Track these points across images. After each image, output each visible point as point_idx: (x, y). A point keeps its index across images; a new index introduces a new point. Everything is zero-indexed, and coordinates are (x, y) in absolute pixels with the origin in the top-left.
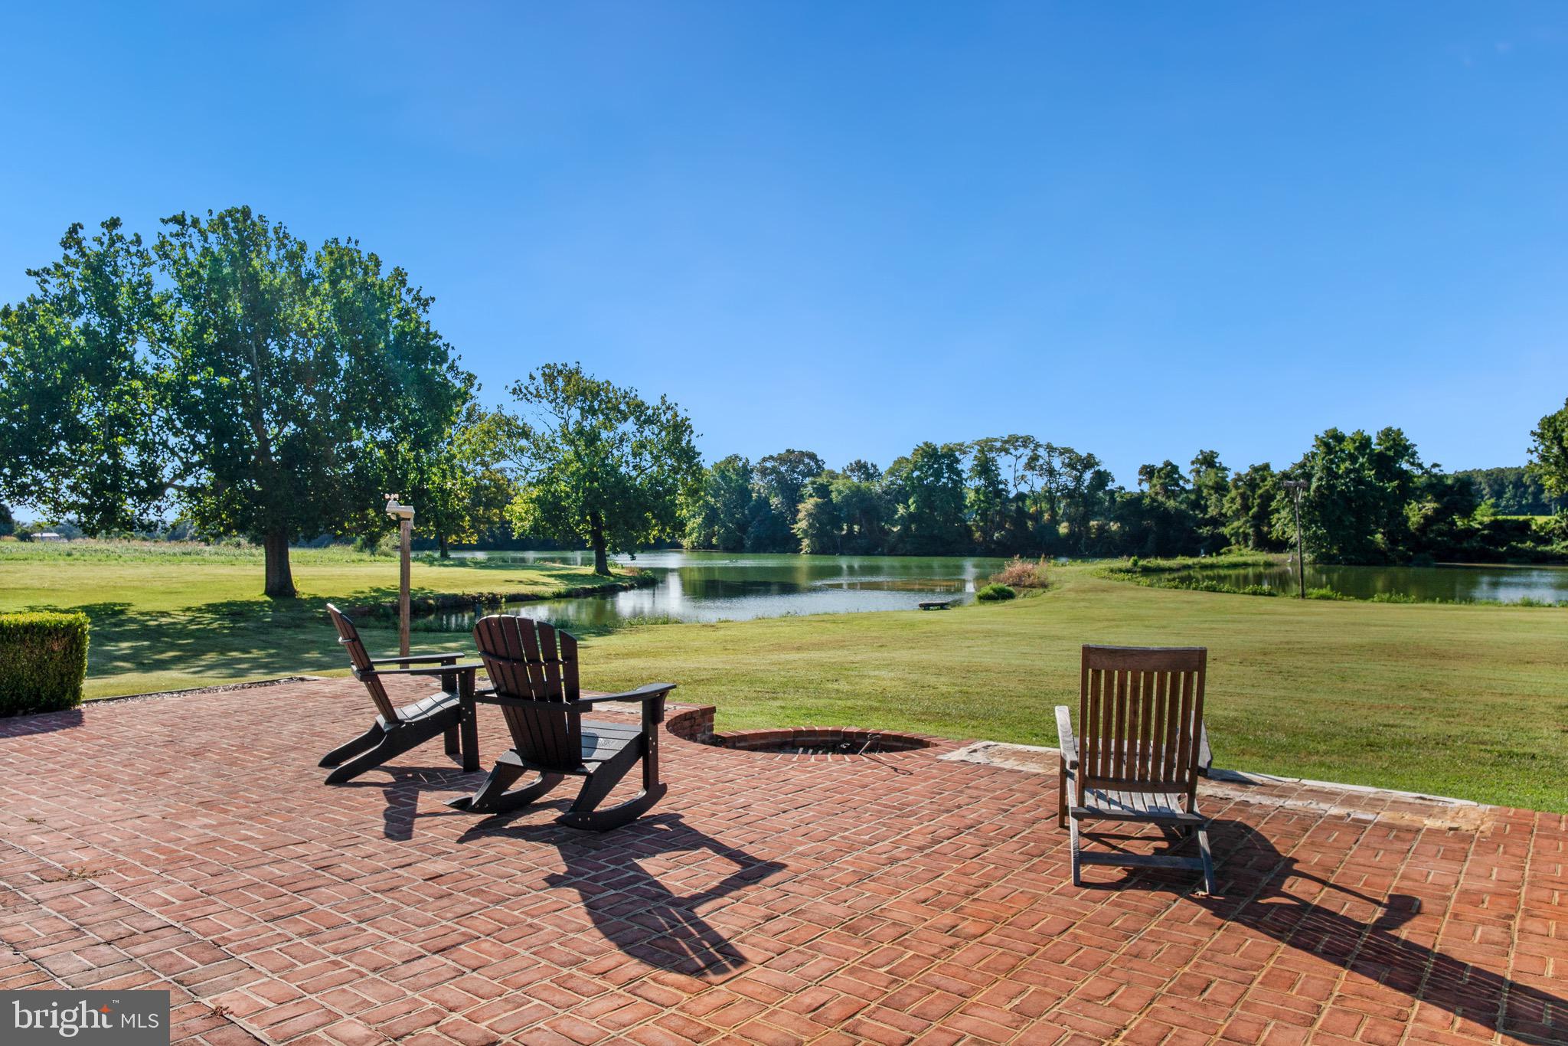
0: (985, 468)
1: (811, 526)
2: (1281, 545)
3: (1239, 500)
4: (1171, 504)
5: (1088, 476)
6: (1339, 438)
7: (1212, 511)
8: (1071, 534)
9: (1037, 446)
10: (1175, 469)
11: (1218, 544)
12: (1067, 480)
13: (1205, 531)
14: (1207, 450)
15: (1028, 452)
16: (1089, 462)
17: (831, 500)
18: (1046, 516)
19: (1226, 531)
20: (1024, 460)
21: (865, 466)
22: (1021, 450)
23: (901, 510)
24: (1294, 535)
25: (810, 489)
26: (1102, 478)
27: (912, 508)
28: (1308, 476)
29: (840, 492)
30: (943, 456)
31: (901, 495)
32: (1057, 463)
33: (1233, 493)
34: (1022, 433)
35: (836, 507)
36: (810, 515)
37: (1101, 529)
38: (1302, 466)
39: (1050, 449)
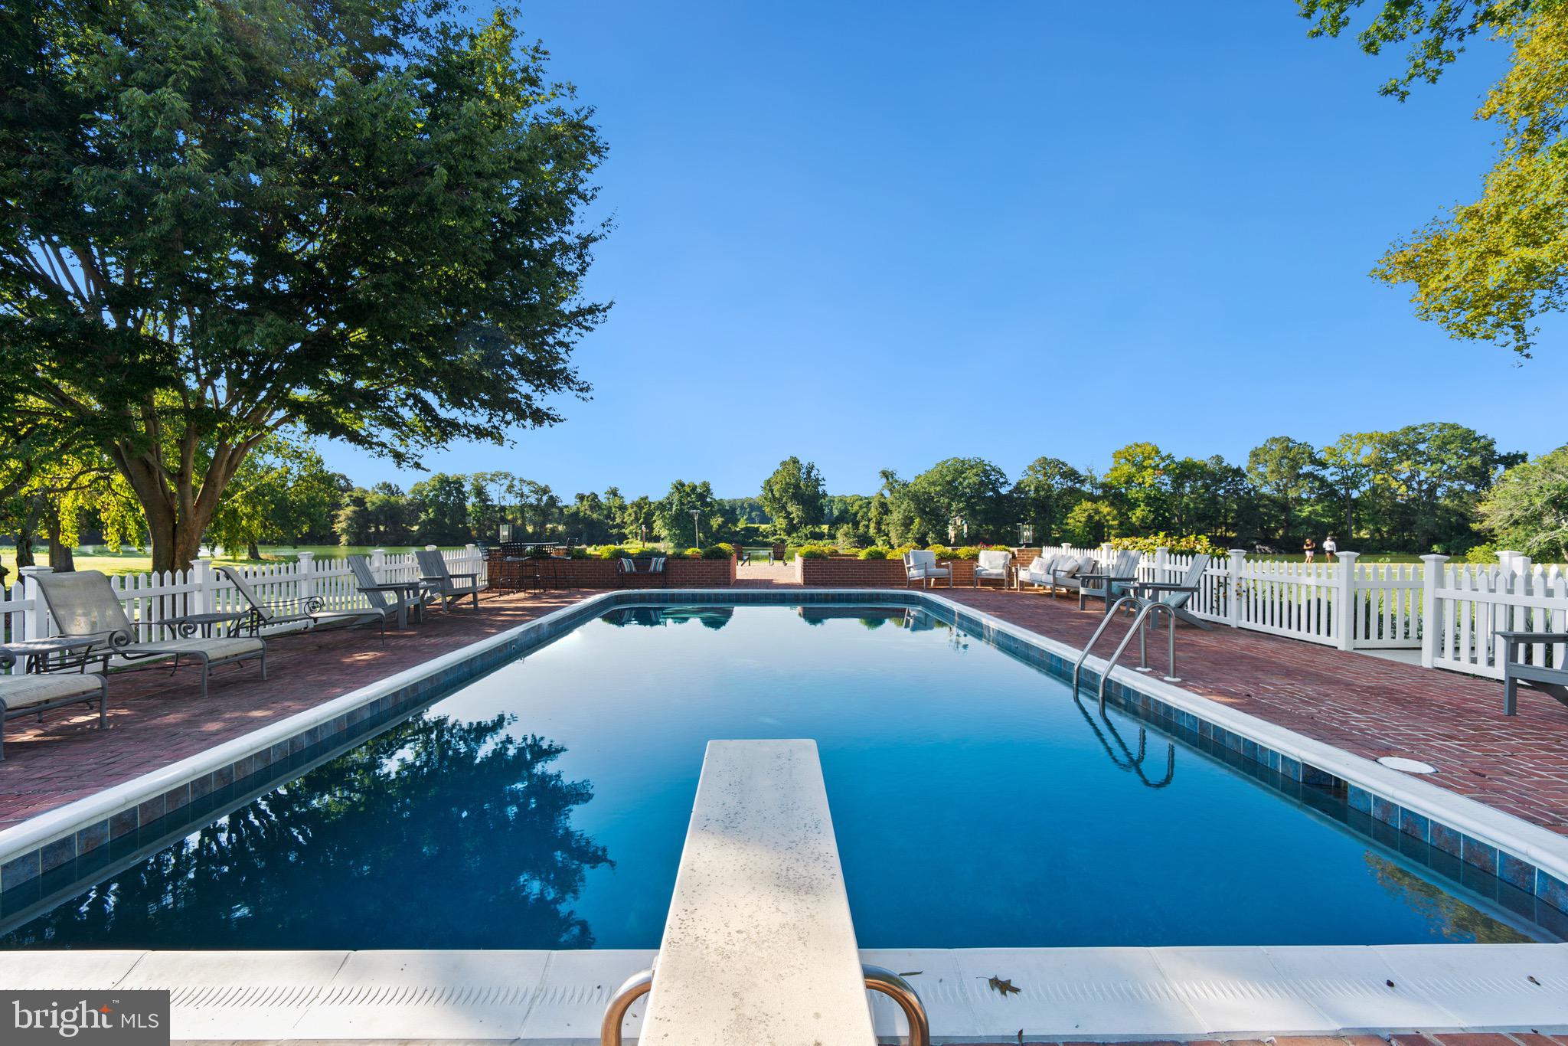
0: (480, 492)
1: (350, 526)
2: (657, 539)
3: (633, 515)
4: (595, 516)
5: (545, 498)
6: (683, 485)
7: (618, 521)
8: (534, 533)
9: (513, 479)
10: (596, 496)
11: (622, 538)
12: (533, 500)
13: (614, 531)
14: (613, 487)
15: (507, 482)
16: (545, 491)
17: (366, 509)
18: (519, 522)
19: (627, 531)
20: (505, 487)
21: (389, 486)
22: (503, 481)
23: (423, 516)
24: (664, 533)
25: (347, 500)
26: (553, 501)
27: (431, 516)
28: (671, 504)
29: (373, 504)
30: (454, 482)
31: (422, 506)
32: (526, 490)
33: (630, 511)
34: (503, 471)
35: (370, 513)
36: (348, 518)
37: (553, 530)
38: (668, 498)
39: (522, 481)
